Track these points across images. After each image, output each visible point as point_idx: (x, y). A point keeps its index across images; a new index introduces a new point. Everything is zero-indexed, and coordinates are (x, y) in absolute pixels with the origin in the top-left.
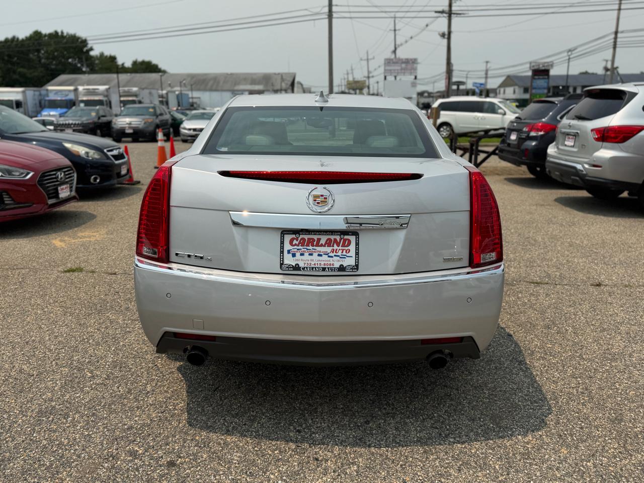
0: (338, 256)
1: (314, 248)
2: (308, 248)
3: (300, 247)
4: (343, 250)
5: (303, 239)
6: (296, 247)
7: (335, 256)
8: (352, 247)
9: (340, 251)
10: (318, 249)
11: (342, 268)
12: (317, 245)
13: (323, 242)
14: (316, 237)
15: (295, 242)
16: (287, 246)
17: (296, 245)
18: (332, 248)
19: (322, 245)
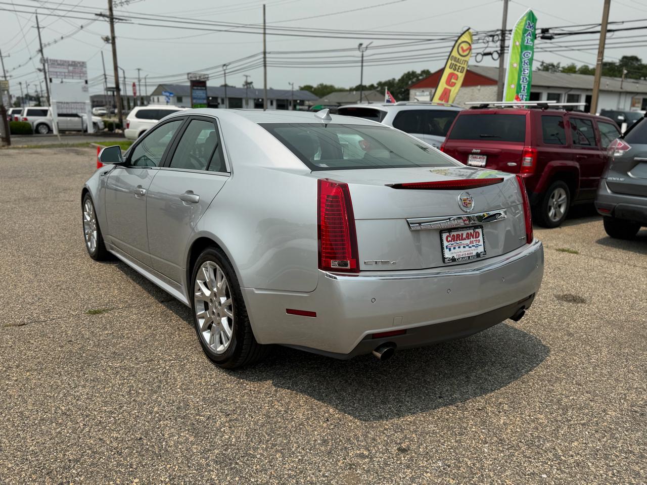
0: (474, 246)
1: (461, 241)
2: (457, 242)
3: (453, 243)
4: (476, 240)
5: (453, 235)
6: (450, 243)
7: (473, 246)
8: (481, 238)
9: (475, 242)
10: (463, 242)
11: (478, 255)
12: (462, 240)
13: (464, 236)
14: (460, 233)
15: (449, 239)
16: (445, 243)
17: (450, 241)
18: (470, 240)
19: (464, 239)
